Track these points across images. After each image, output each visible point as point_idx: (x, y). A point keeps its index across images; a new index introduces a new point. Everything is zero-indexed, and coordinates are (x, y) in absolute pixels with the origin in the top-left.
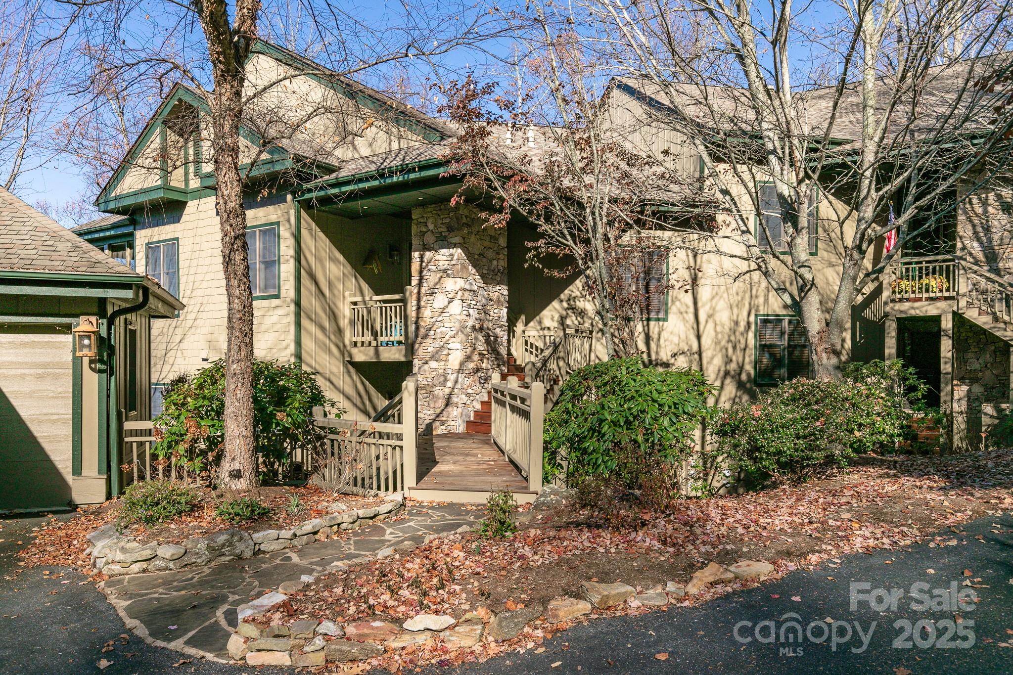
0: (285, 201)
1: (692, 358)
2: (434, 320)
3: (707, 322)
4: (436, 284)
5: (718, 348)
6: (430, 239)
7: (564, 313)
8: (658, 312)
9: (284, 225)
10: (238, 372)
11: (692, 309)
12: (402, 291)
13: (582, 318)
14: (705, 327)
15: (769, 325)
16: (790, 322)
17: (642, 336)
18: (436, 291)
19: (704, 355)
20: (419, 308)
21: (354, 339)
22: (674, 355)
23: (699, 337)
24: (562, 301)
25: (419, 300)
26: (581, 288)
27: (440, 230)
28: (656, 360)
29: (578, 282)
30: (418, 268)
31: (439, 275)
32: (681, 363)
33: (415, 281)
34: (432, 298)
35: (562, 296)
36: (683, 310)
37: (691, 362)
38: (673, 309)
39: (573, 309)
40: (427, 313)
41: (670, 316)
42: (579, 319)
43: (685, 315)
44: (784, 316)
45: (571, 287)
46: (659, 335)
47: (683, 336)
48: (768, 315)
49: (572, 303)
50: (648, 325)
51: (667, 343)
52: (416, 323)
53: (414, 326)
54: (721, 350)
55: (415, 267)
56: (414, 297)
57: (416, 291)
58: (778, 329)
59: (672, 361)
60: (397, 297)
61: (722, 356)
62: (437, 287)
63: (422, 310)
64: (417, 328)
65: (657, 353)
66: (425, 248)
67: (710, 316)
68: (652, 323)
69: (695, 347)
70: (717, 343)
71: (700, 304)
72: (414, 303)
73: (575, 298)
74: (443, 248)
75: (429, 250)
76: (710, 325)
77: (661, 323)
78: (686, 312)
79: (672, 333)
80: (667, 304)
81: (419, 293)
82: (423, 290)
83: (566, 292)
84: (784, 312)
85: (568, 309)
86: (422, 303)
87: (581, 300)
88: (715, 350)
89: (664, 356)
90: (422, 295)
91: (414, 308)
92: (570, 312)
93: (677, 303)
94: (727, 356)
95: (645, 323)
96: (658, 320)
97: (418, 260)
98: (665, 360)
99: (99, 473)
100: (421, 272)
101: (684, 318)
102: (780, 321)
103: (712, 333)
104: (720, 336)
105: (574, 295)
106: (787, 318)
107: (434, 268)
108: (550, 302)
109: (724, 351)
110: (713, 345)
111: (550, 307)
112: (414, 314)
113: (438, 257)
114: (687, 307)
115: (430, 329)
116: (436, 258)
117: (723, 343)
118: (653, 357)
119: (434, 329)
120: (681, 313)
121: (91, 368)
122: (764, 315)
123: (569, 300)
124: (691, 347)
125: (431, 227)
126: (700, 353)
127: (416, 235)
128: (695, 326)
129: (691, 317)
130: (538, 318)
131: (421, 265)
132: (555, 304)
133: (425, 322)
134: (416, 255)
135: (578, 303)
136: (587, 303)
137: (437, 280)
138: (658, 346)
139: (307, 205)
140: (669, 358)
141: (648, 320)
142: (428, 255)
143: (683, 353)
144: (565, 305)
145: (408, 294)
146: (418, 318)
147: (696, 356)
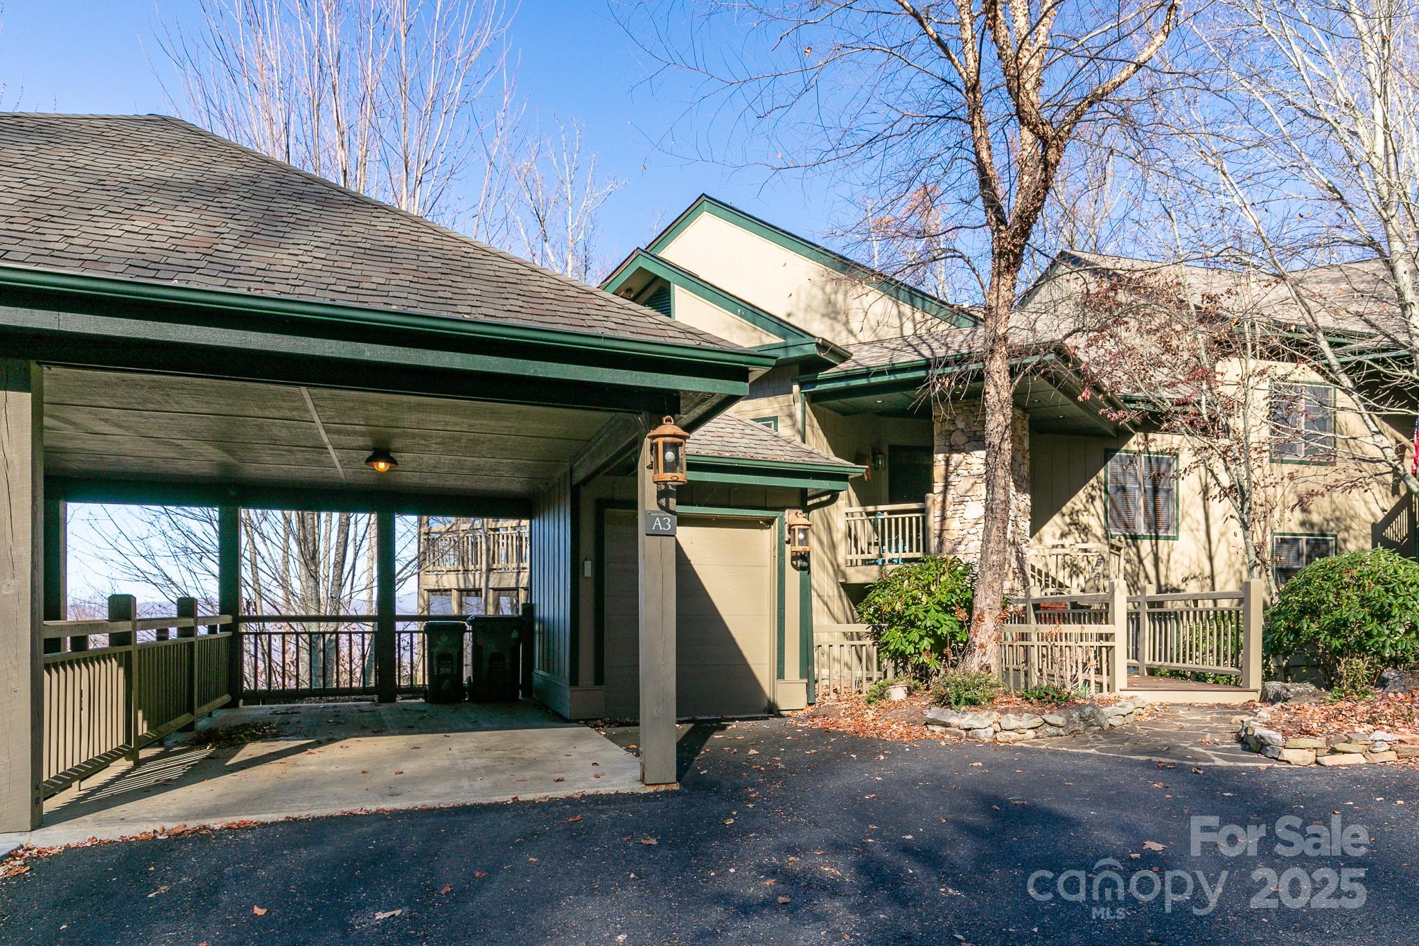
0: (790, 392)
1: (1204, 583)
2: (965, 532)
3: (1219, 541)
4: (967, 491)
5: (1232, 572)
6: (959, 438)
7: (1066, 529)
8: (1167, 529)
9: (782, 421)
10: (995, 563)
11: (1203, 527)
12: (922, 499)
13: (1086, 535)
14: (1217, 547)
15: (1285, 546)
16: (1308, 542)
17: (1151, 557)
18: (967, 499)
19: (1217, 580)
20: (943, 518)
21: (849, 557)
22: (1185, 580)
23: (1211, 559)
24: (1064, 515)
25: (943, 509)
26: (1084, 500)
27: (973, 429)
28: (1166, 585)
29: (1081, 493)
30: (943, 472)
31: (972, 480)
32: (1193, 588)
33: (938, 487)
34: (962, 506)
35: (1064, 510)
36: (1194, 527)
37: (1203, 587)
38: (1184, 526)
39: (1076, 524)
40: (954, 525)
41: (1180, 533)
42: (1082, 536)
43: (1195, 532)
44: (1301, 535)
45: (1073, 499)
46: (1169, 555)
47: (1194, 558)
48: (1284, 534)
49: (1075, 517)
50: (1157, 544)
51: (1177, 565)
52: (940, 536)
53: (937, 540)
54: (1235, 573)
55: (938, 471)
56: (938, 506)
57: (940, 499)
58: (1295, 549)
59: (1183, 587)
60: (914, 506)
61: (1237, 581)
62: (969, 494)
63: (948, 522)
64: (941, 543)
65: (1167, 577)
66: (953, 449)
67: (1223, 534)
68: (1161, 542)
69: (1207, 572)
70: (1231, 566)
71: (1211, 521)
72: (938, 513)
73: (1078, 511)
74: (978, 450)
75: (959, 452)
76: (1223, 544)
77: (1171, 542)
78: (1198, 530)
79: (1182, 554)
80: (1177, 520)
81: (944, 501)
82: (949, 498)
83: (1069, 504)
84: (1301, 531)
85: (1071, 524)
86: (949, 514)
87: (1085, 513)
88: (1228, 574)
89: (1175, 580)
90: (948, 503)
91: (938, 519)
92: (1072, 528)
93: (1188, 519)
94: (1241, 581)
95: (1154, 541)
96: (1168, 538)
97: (943, 463)
98: (1175, 585)
99: (801, 677)
100: (946, 478)
101: (1195, 536)
102: (1297, 540)
103: (1226, 555)
104: (1233, 558)
105: (1077, 508)
106: (1305, 537)
107: (965, 473)
108: (1051, 517)
109: (1238, 574)
110: (1227, 568)
111: (1051, 522)
112: (937, 526)
113: (970, 459)
114: (1199, 523)
115: (960, 543)
116: (969, 461)
117: (1238, 566)
118: (1163, 582)
119: (965, 542)
120: (1192, 530)
121: (792, 565)
122: (1280, 534)
123: (1072, 513)
124: (1203, 570)
125: (961, 425)
126: (1212, 577)
127: (940, 434)
128: (1207, 546)
129: (1202, 535)
130: (1037, 535)
131: (947, 470)
132: (1057, 518)
133: (952, 535)
134: (939, 458)
135: (1081, 517)
136: (1091, 517)
137: (969, 486)
138: (1167, 569)
139: (814, 399)
140: (1180, 582)
141: (1157, 538)
142: (956, 458)
143: (1195, 577)
144: (1067, 519)
145: (929, 503)
146: (942, 530)
147: (1209, 581)
